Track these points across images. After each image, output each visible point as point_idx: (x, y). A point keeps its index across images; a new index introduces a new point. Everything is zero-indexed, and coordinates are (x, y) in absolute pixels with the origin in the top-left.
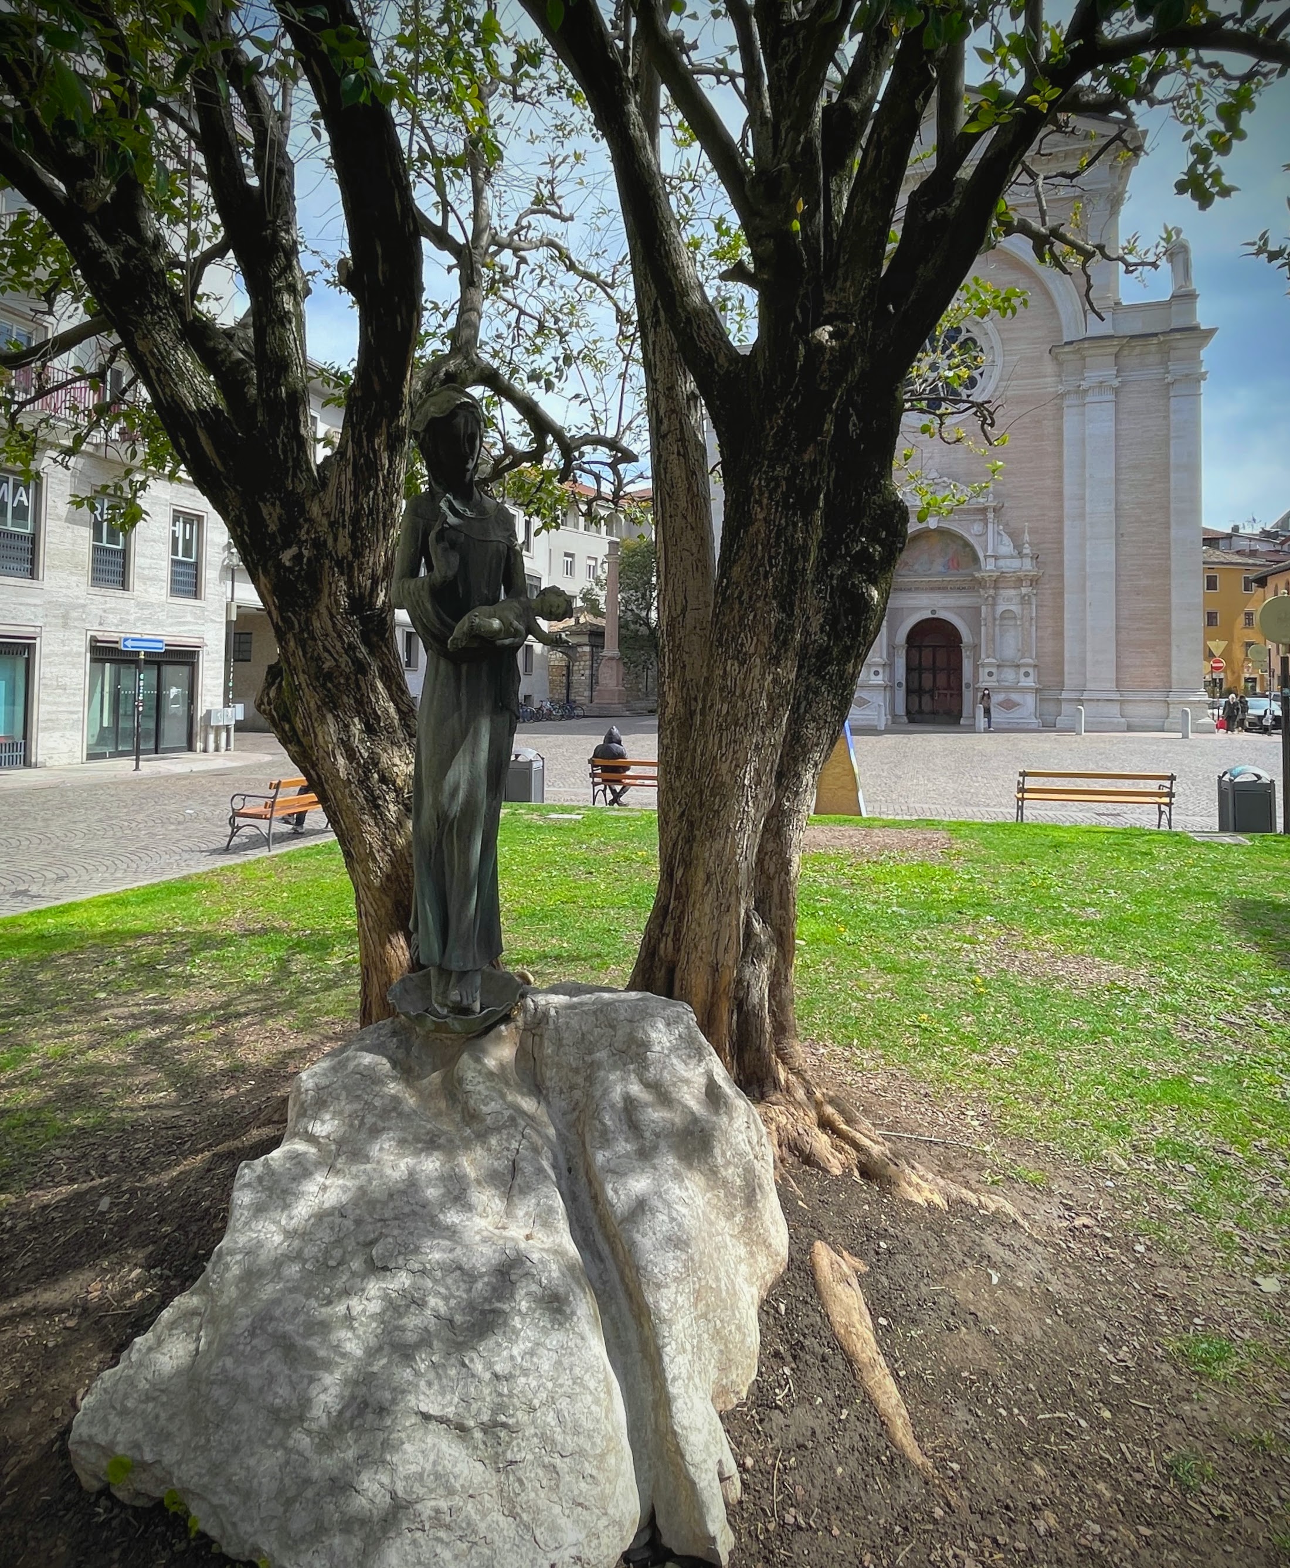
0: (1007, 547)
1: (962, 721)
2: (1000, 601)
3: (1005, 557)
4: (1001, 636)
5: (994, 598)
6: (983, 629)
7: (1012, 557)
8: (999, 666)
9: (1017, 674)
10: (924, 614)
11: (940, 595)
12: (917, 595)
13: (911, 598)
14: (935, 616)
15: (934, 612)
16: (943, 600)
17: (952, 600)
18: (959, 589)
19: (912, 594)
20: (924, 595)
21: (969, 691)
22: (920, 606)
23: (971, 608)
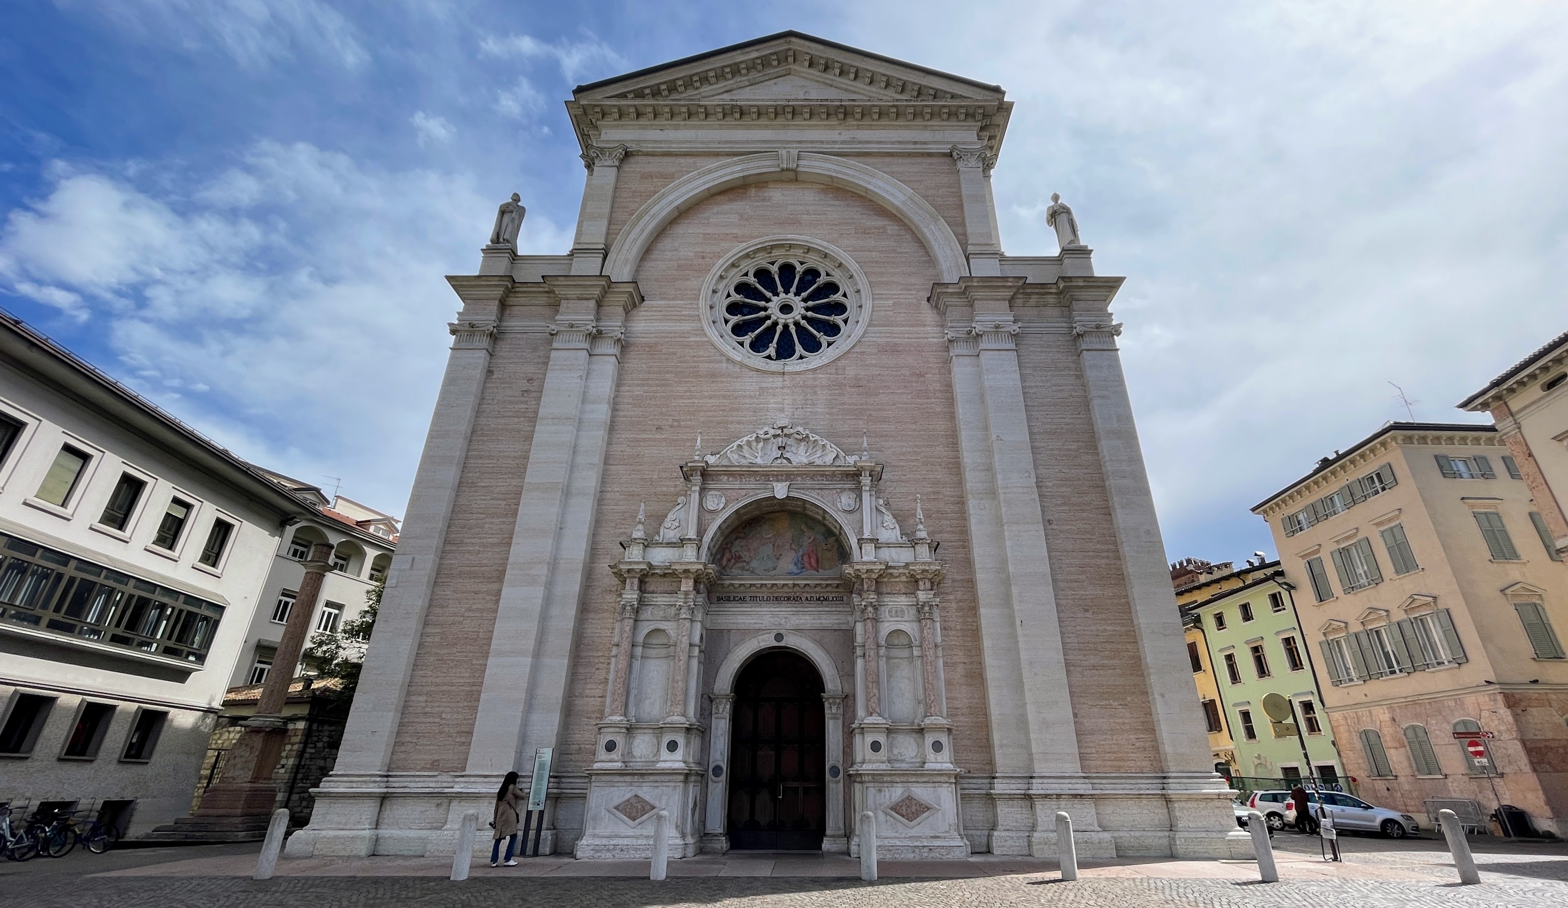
0: (890, 533)
1: (827, 845)
2: (884, 613)
3: (888, 545)
4: (890, 676)
5: (876, 608)
6: (860, 662)
7: (900, 546)
8: (889, 731)
9: (920, 746)
10: (763, 640)
11: (789, 609)
12: (754, 609)
13: (743, 613)
14: (782, 644)
15: (779, 637)
16: (794, 618)
17: (807, 617)
18: (819, 599)
19: (746, 608)
20: (765, 609)
21: (838, 782)
22: (757, 626)
23: (836, 633)
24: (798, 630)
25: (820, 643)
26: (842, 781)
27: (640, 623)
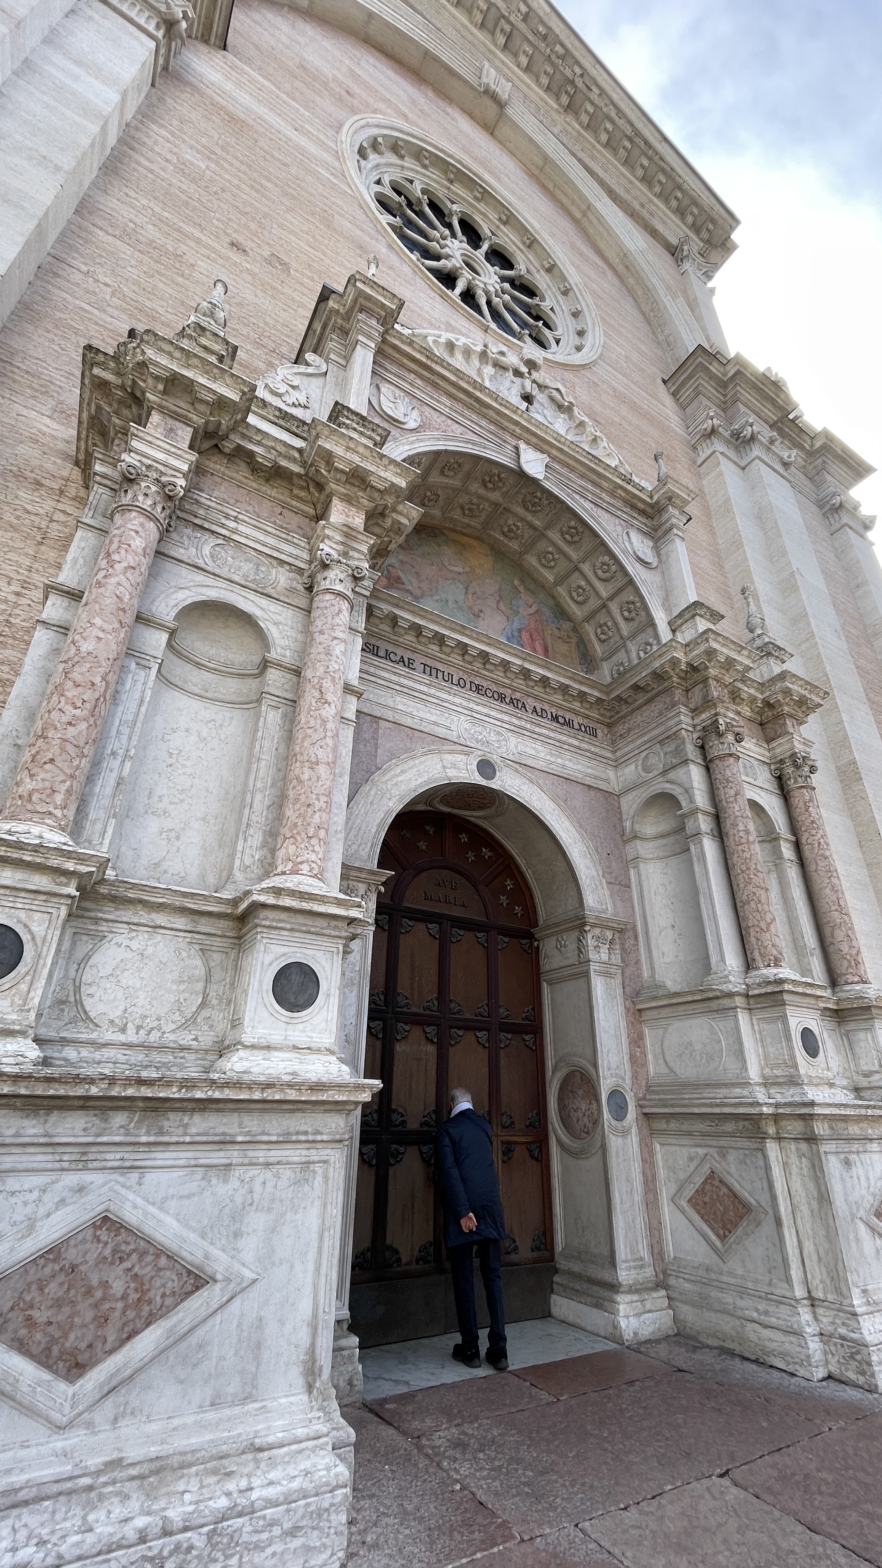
10: (454, 766)
11: (506, 718)
12: (432, 691)
13: (409, 693)
14: (494, 784)
15: (486, 767)
16: (513, 740)
17: (538, 746)
18: (555, 719)
19: (419, 682)
20: (457, 700)
21: (625, 1133)
22: (441, 732)
23: (592, 793)
24: (522, 766)
25: (563, 802)
26: (634, 1130)
27: (169, 565)
